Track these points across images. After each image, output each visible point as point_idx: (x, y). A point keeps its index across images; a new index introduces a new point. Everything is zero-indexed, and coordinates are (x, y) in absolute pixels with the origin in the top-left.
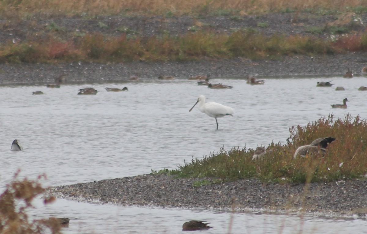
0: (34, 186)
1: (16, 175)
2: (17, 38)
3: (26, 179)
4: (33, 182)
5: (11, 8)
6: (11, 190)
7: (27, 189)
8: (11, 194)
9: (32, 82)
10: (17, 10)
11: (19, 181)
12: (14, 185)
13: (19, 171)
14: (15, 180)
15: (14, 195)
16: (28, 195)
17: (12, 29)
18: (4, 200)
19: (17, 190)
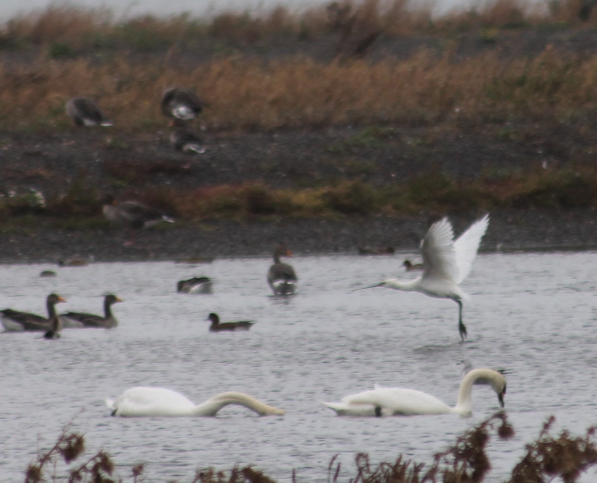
0: (581, 448)
1: (546, 426)
2: (552, 160)
3: (565, 435)
4: (580, 440)
5: (542, 100)
6: (537, 456)
7: (568, 455)
8: (538, 465)
9: (579, 244)
10: (552, 104)
11: (552, 439)
12: (542, 447)
13: (552, 419)
14: (544, 436)
15: (542, 466)
16: (569, 467)
17: (542, 142)
18: (524, 475)
19: (546, 455)
